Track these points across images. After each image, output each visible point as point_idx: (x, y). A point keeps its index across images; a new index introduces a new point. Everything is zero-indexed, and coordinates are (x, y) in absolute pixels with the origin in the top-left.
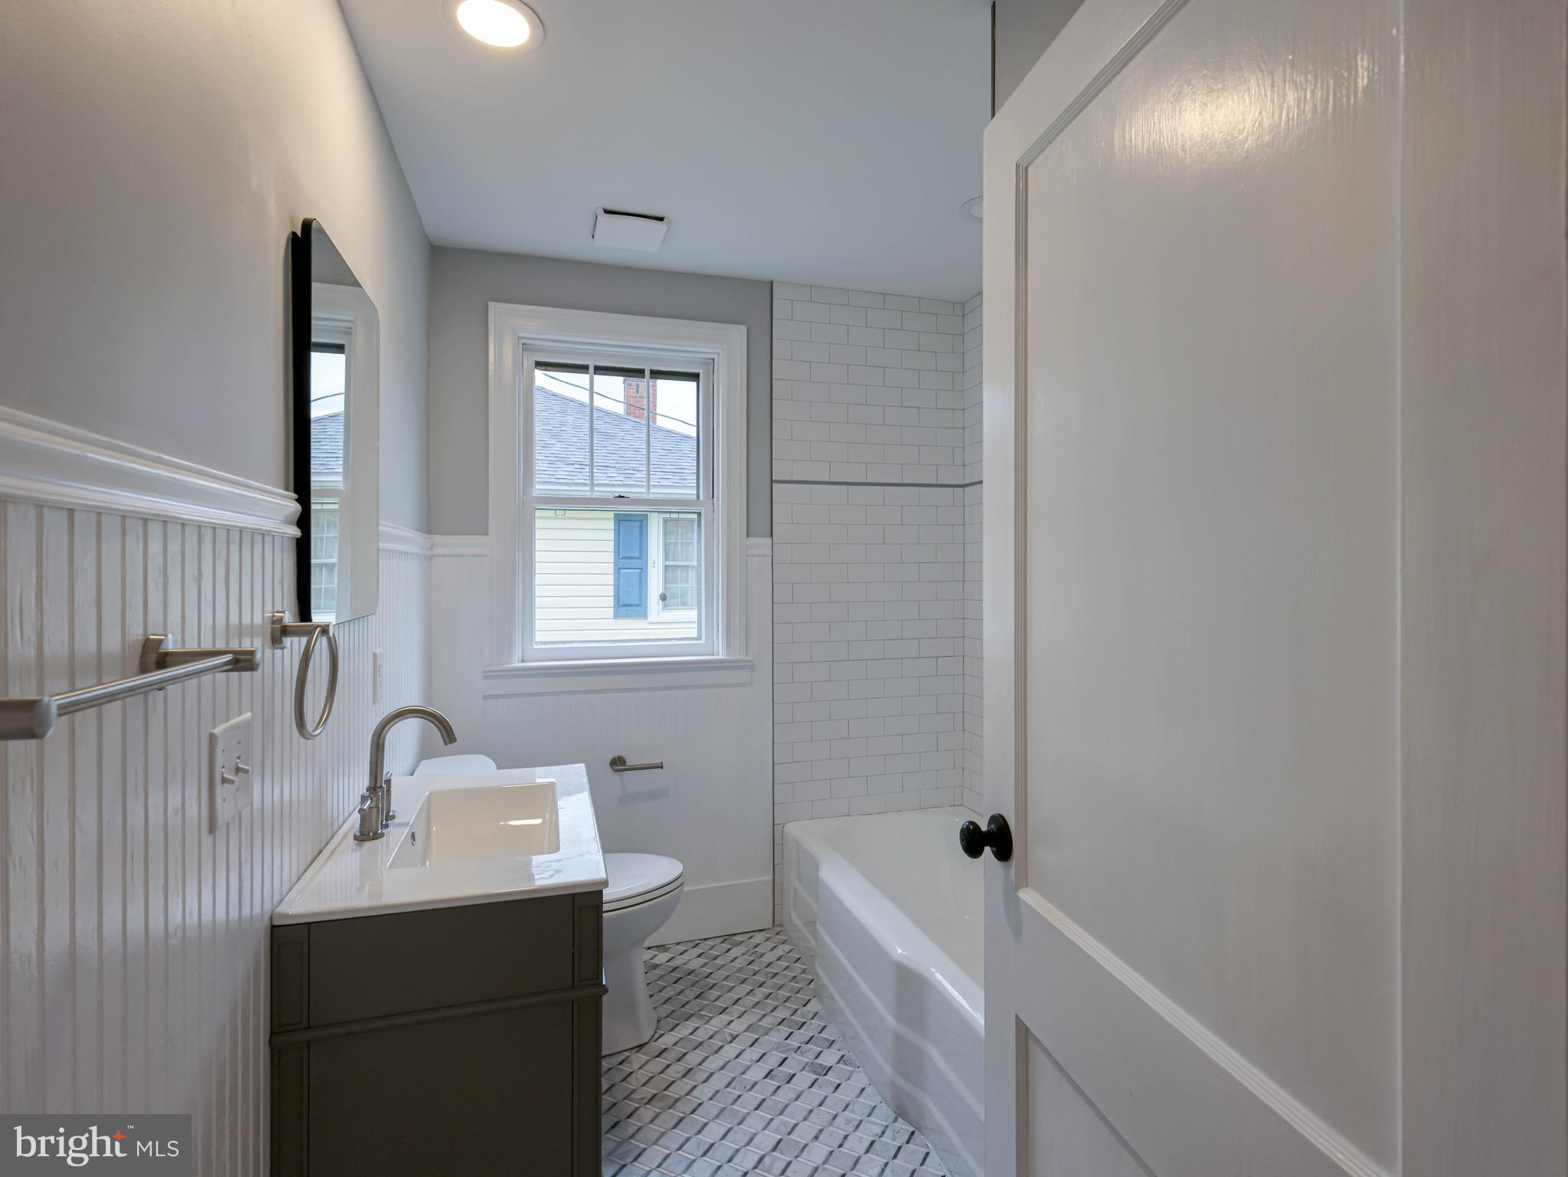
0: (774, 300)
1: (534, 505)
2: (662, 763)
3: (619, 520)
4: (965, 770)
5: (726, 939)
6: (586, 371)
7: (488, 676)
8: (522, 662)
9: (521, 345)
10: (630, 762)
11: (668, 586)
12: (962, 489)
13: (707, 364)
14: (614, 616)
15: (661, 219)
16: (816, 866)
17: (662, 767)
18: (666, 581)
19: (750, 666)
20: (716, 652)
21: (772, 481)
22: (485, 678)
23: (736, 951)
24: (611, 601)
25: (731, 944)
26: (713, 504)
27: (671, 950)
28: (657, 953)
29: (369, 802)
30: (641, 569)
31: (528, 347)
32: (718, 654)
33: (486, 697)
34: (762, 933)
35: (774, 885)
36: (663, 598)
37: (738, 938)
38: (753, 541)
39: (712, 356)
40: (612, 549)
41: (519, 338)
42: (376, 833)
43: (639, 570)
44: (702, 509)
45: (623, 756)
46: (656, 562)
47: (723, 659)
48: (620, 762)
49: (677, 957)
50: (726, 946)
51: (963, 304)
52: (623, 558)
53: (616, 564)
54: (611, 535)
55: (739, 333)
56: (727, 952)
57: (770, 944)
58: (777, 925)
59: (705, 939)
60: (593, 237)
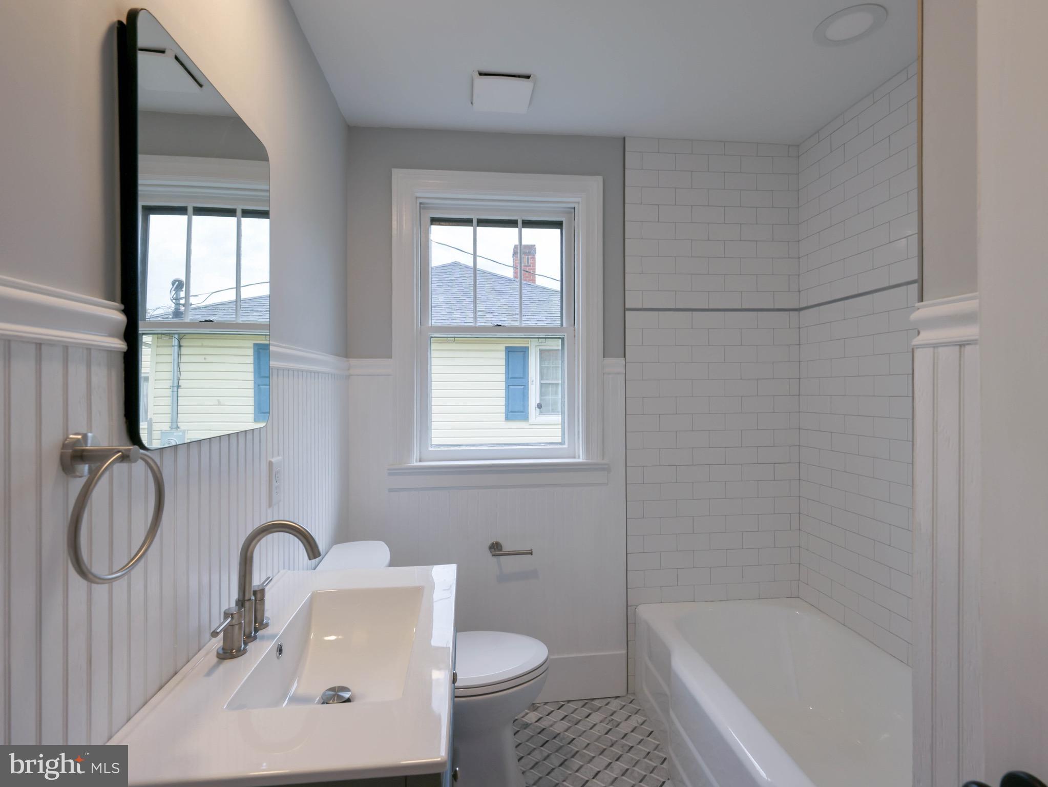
0: (626, 153)
1: (430, 333)
2: (531, 550)
3: (509, 352)
4: (801, 565)
5: (586, 703)
6: (470, 224)
7: (393, 472)
8: (420, 461)
9: (418, 205)
10: (507, 547)
11: (543, 398)
12: (796, 313)
13: (570, 213)
14: (506, 419)
15: (528, 77)
16: (668, 655)
17: (531, 554)
18: (542, 394)
19: (605, 469)
20: (577, 456)
21: (625, 310)
22: (390, 474)
23: (596, 718)
24: (503, 409)
25: (591, 709)
26: (574, 330)
27: (540, 709)
28: (528, 711)
29: (229, 620)
30: (525, 386)
31: (426, 206)
32: (579, 457)
33: (390, 490)
34: (617, 701)
35: (628, 658)
36: (539, 406)
37: (596, 703)
38: (609, 361)
39: (573, 205)
40: (504, 372)
41: (417, 198)
42: (239, 650)
43: (522, 387)
44: (566, 334)
45: (500, 542)
46: (534, 381)
47: (582, 462)
48: (497, 547)
49: (545, 718)
50: (586, 711)
51: (798, 146)
52: (511, 378)
53: (506, 382)
54: (503, 362)
55: (595, 184)
56: (587, 717)
57: (625, 713)
58: (630, 695)
59: (569, 702)
60: (472, 103)
